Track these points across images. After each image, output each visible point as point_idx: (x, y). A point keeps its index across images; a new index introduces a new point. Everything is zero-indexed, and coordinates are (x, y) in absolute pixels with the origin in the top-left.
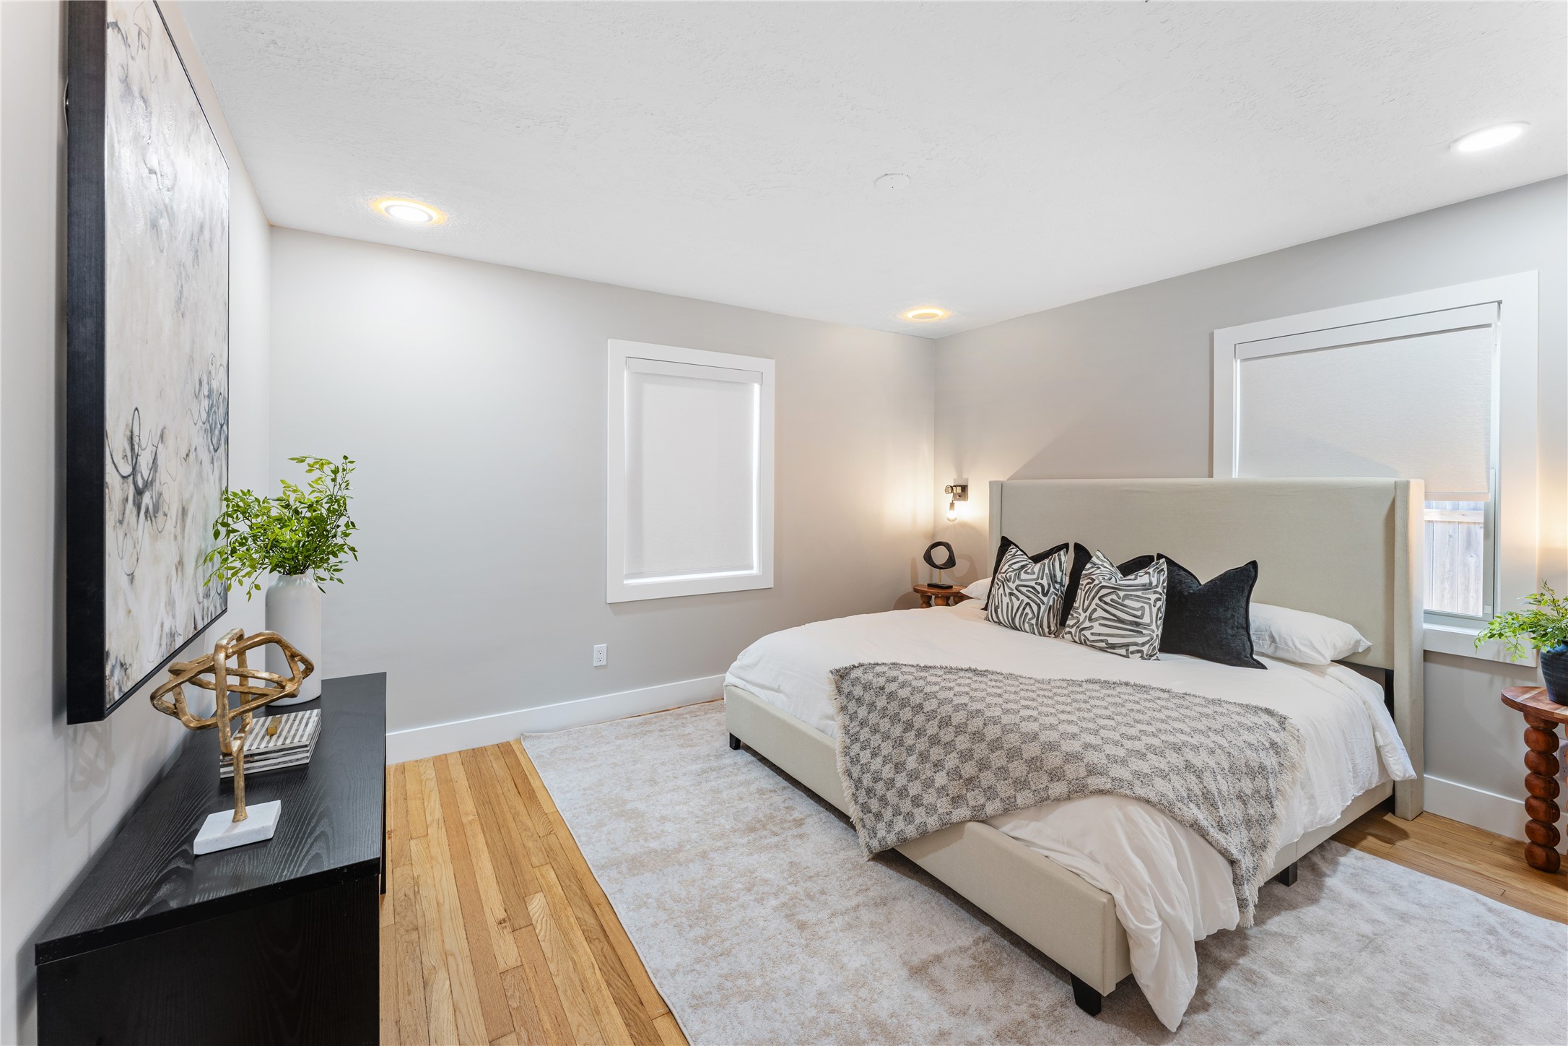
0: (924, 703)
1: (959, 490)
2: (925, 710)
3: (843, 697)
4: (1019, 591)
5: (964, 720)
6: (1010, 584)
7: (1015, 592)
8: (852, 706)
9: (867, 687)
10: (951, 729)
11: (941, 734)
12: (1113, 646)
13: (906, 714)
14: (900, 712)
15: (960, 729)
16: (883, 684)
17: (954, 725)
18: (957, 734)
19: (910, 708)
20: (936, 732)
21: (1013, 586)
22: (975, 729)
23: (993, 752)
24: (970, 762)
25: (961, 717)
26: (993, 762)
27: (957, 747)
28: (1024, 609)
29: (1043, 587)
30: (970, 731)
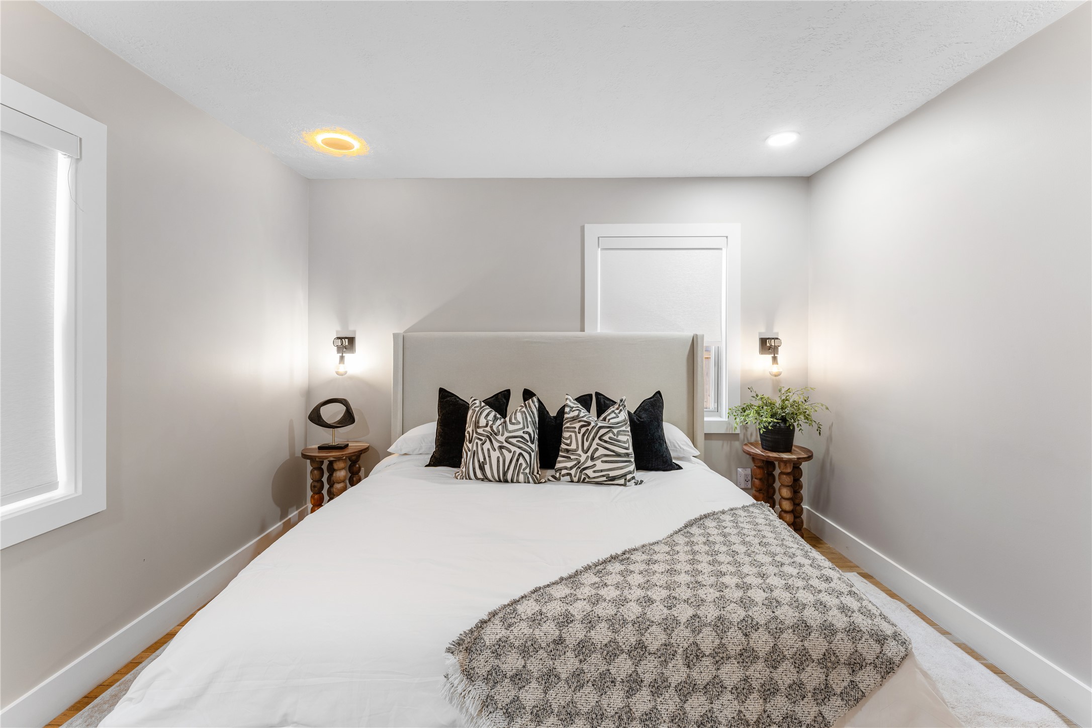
0: (644, 639)
1: (346, 342)
2: (652, 648)
3: (479, 683)
4: (509, 443)
5: (717, 642)
6: (499, 438)
7: (505, 444)
8: (505, 693)
9: (527, 649)
10: (707, 661)
11: (694, 674)
12: (614, 478)
13: (623, 666)
14: (611, 667)
15: (720, 656)
16: (557, 633)
17: (707, 653)
18: (718, 664)
19: (624, 656)
20: (685, 675)
21: (502, 439)
22: (740, 647)
23: (775, 668)
24: (751, 697)
25: (711, 638)
26: (780, 682)
27: (727, 683)
28: (518, 460)
29: (530, 435)
30: (733, 653)
